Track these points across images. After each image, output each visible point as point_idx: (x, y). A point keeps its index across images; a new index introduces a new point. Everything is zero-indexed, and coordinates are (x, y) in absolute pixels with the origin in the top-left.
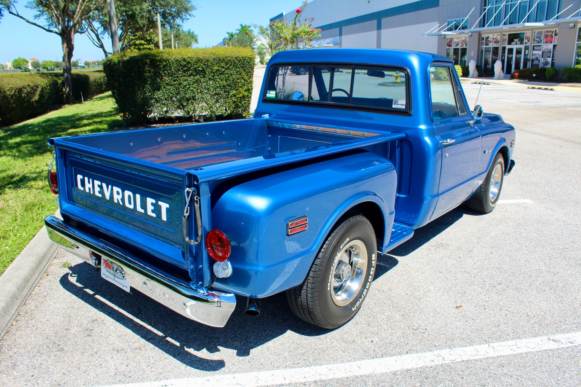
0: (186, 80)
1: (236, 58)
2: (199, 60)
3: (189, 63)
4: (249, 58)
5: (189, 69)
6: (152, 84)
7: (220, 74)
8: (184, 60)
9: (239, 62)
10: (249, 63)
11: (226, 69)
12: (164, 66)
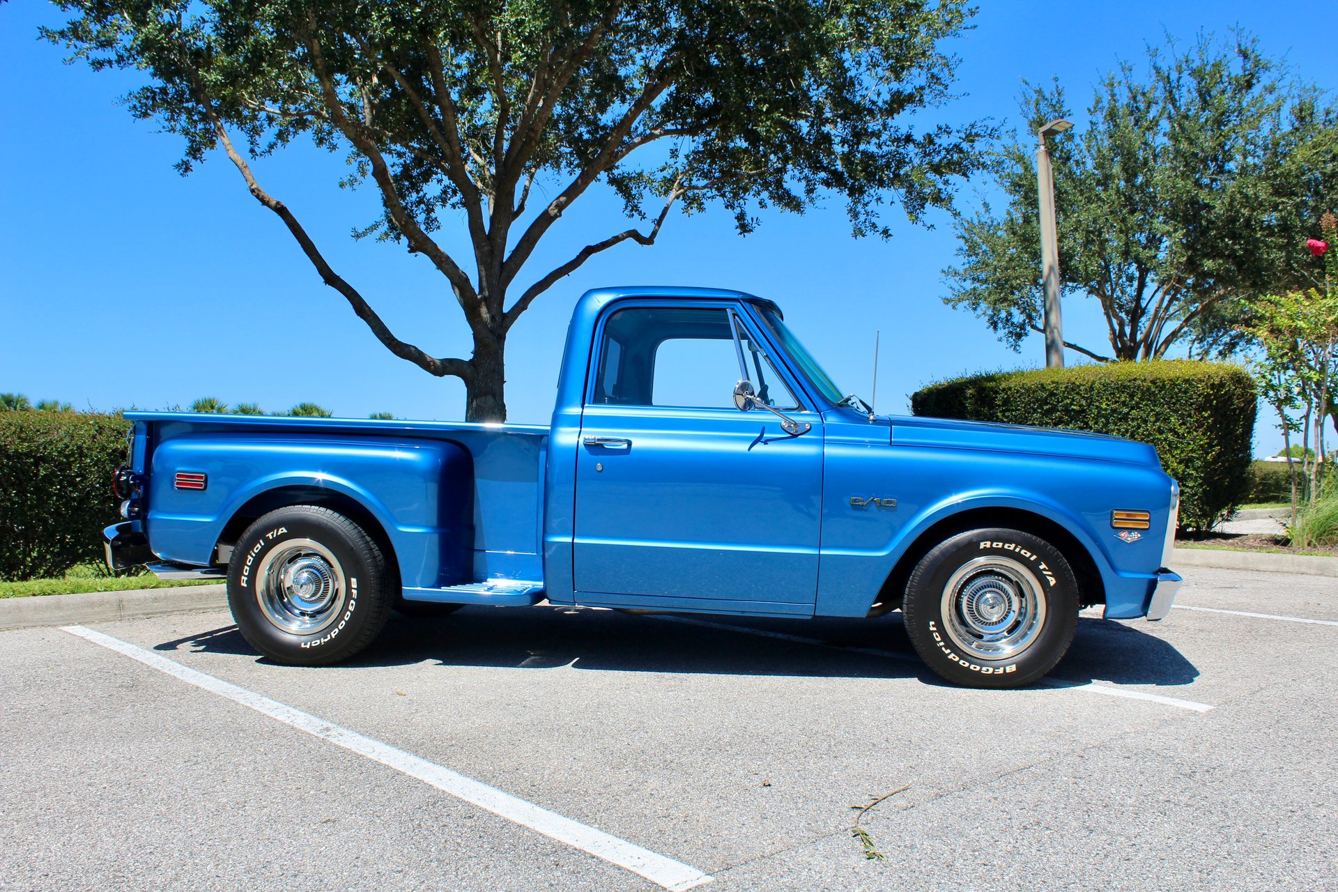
1: (1153, 382)
2: (1073, 388)
3: (1052, 394)
4: (1186, 381)
5: (1054, 409)
7: (1120, 420)
8: (1043, 387)
9: (1160, 391)
10: (1185, 392)
11: (1133, 408)
12: (1006, 402)
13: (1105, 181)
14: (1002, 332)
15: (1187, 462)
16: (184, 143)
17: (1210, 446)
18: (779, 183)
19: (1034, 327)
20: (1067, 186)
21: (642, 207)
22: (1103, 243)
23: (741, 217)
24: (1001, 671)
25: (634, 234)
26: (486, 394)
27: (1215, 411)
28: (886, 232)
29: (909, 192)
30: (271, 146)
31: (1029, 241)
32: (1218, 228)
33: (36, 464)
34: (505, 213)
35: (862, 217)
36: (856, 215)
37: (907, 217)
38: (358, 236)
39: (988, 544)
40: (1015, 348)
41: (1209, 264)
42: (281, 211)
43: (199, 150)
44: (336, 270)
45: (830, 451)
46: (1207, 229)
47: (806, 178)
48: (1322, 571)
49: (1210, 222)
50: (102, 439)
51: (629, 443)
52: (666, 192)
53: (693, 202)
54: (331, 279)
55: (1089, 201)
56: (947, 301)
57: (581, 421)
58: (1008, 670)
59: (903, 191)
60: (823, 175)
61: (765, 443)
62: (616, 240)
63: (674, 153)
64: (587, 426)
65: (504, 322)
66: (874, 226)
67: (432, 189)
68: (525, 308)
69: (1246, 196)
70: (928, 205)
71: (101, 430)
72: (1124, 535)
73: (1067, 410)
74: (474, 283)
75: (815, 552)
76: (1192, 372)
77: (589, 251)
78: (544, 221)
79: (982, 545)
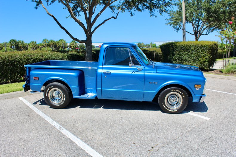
0: (183, 53)
1: (201, 45)
2: (187, 46)
3: (184, 46)
4: (207, 45)
5: (184, 49)
6: (172, 53)
7: (195, 51)
11: (197, 49)
12: (176, 47)
13: (193, 4)
14: (175, 29)
15: (206, 59)
16: (36, 4)
17: (210, 56)
18: (138, 7)
19: (181, 28)
20: (187, 5)
21: (115, 11)
22: (193, 15)
23: (131, 13)
24: (174, 111)
25: (113, 17)
26: (89, 46)
27: (211, 50)
28: (156, 16)
29: (160, 10)
30: (51, 3)
31: (180, 15)
32: (213, 12)
33: (15, 62)
34: (91, 14)
35: (152, 14)
36: (151, 13)
37: (160, 14)
38: (67, 18)
39: (173, 90)
40: (177, 32)
41: (211, 19)
42: (53, 16)
43: (38, 5)
44: (63, 26)
45: (146, 74)
46: (211, 12)
47: (142, 7)
48: (228, 79)
49: (211, 11)
50: (25, 57)
51: (111, 72)
52: (119, 9)
53: (123, 10)
54: (62, 27)
55: (191, 8)
56: (166, 24)
57: (102, 68)
58: (176, 111)
59: (159, 9)
60: (145, 7)
61: (135, 72)
62: (110, 18)
63: (120, 2)
64: (104, 69)
65: (92, 33)
66: (154, 15)
67: (79, 9)
68: (95, 31)
69: (218, 7)
70: (163, 12)
71: (25, 55)
72: (197, 89)
73: (186, 49)
74: (86, 28)
75: (143, 91)
76: (208, 44)
77: (105, 21)
78: (98, 16)
79: (172, 90)
